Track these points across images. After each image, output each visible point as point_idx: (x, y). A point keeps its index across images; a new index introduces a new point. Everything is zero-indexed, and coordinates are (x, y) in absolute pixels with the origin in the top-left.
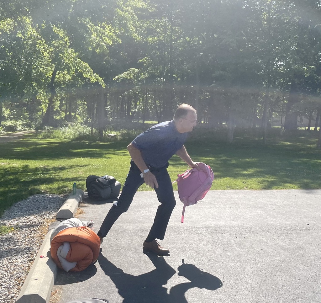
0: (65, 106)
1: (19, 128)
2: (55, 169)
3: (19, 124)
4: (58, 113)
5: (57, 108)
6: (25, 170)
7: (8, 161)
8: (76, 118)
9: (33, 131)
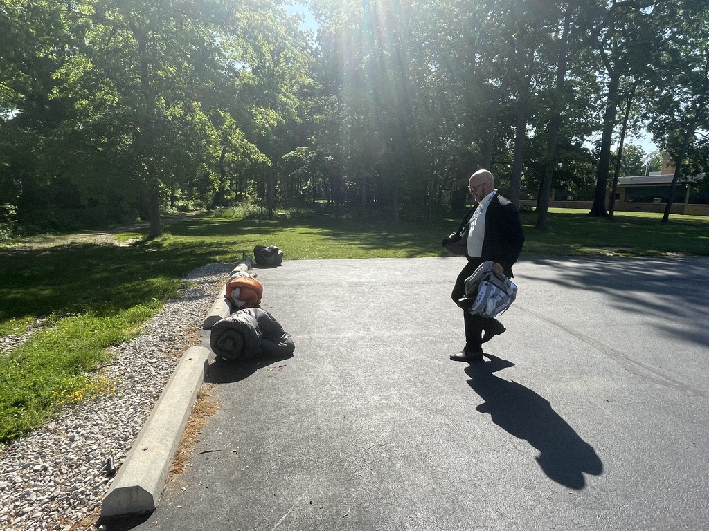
0: (235, 186)
1: (191, 208)
2: (228, 244)
3: (191, 204)
4: (228, 192)
5: (227, 188)
6: (201, 245)
7: (185, 237)
8: (247, 198)
9: (205, 211)
